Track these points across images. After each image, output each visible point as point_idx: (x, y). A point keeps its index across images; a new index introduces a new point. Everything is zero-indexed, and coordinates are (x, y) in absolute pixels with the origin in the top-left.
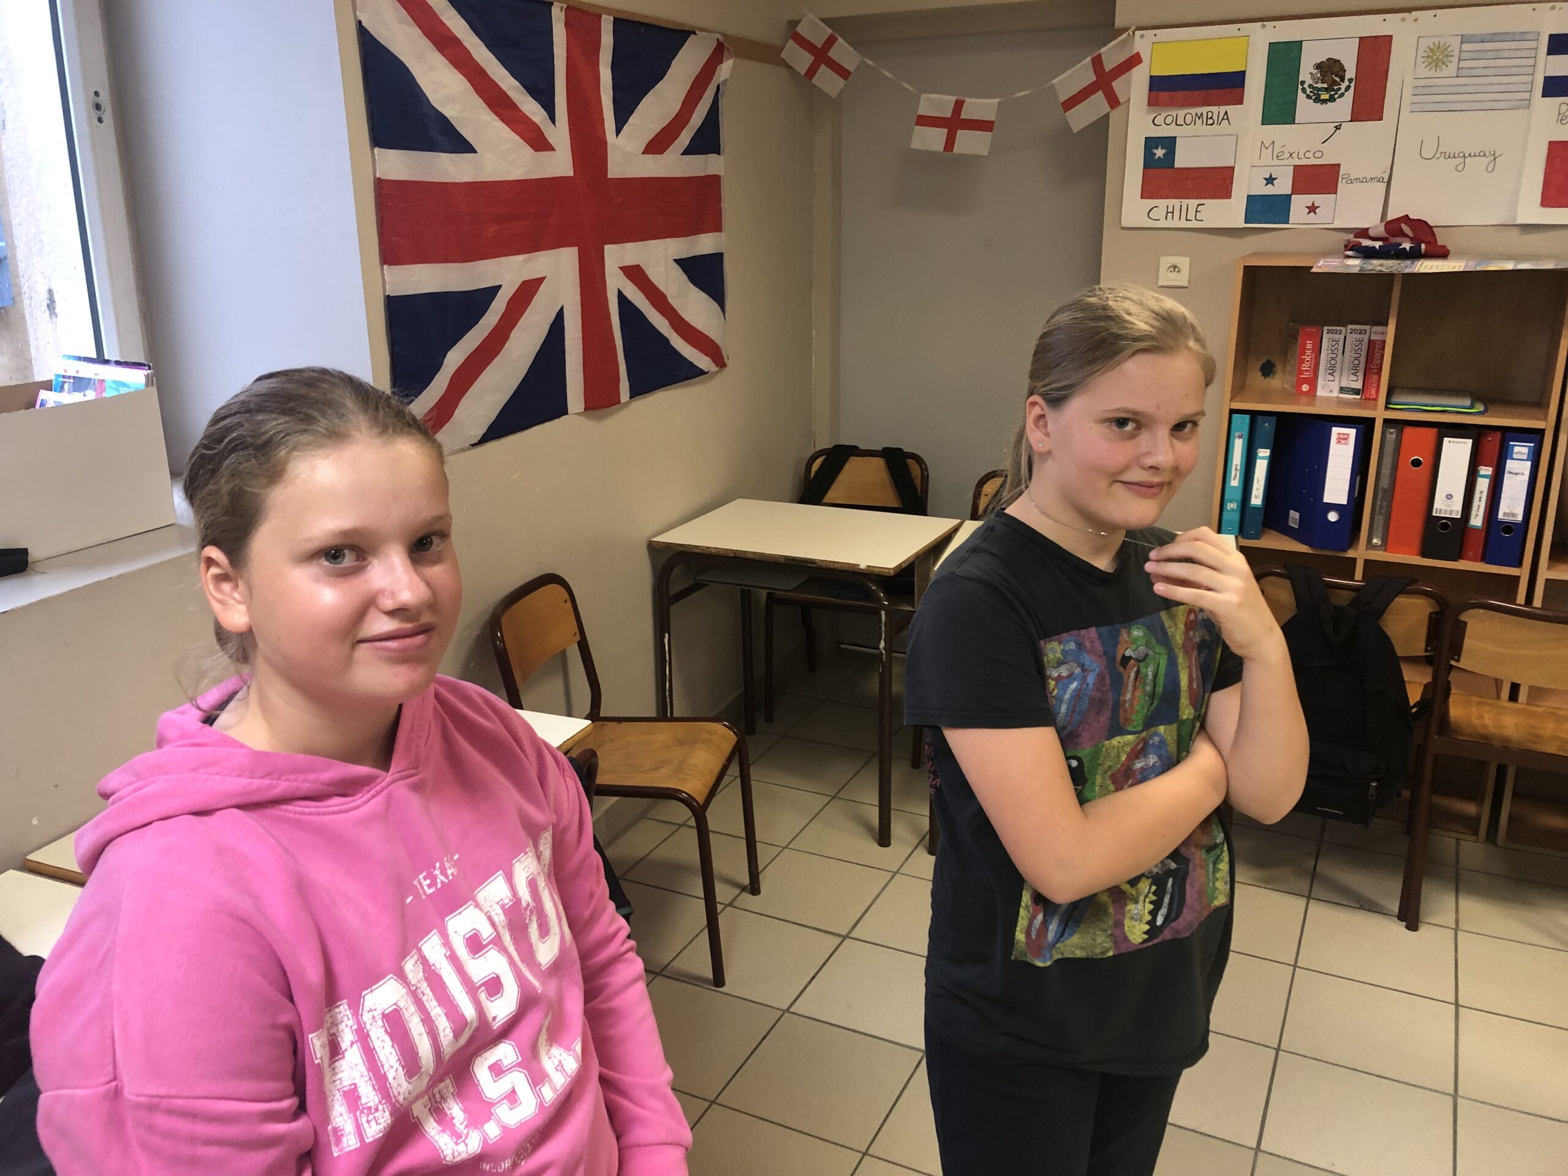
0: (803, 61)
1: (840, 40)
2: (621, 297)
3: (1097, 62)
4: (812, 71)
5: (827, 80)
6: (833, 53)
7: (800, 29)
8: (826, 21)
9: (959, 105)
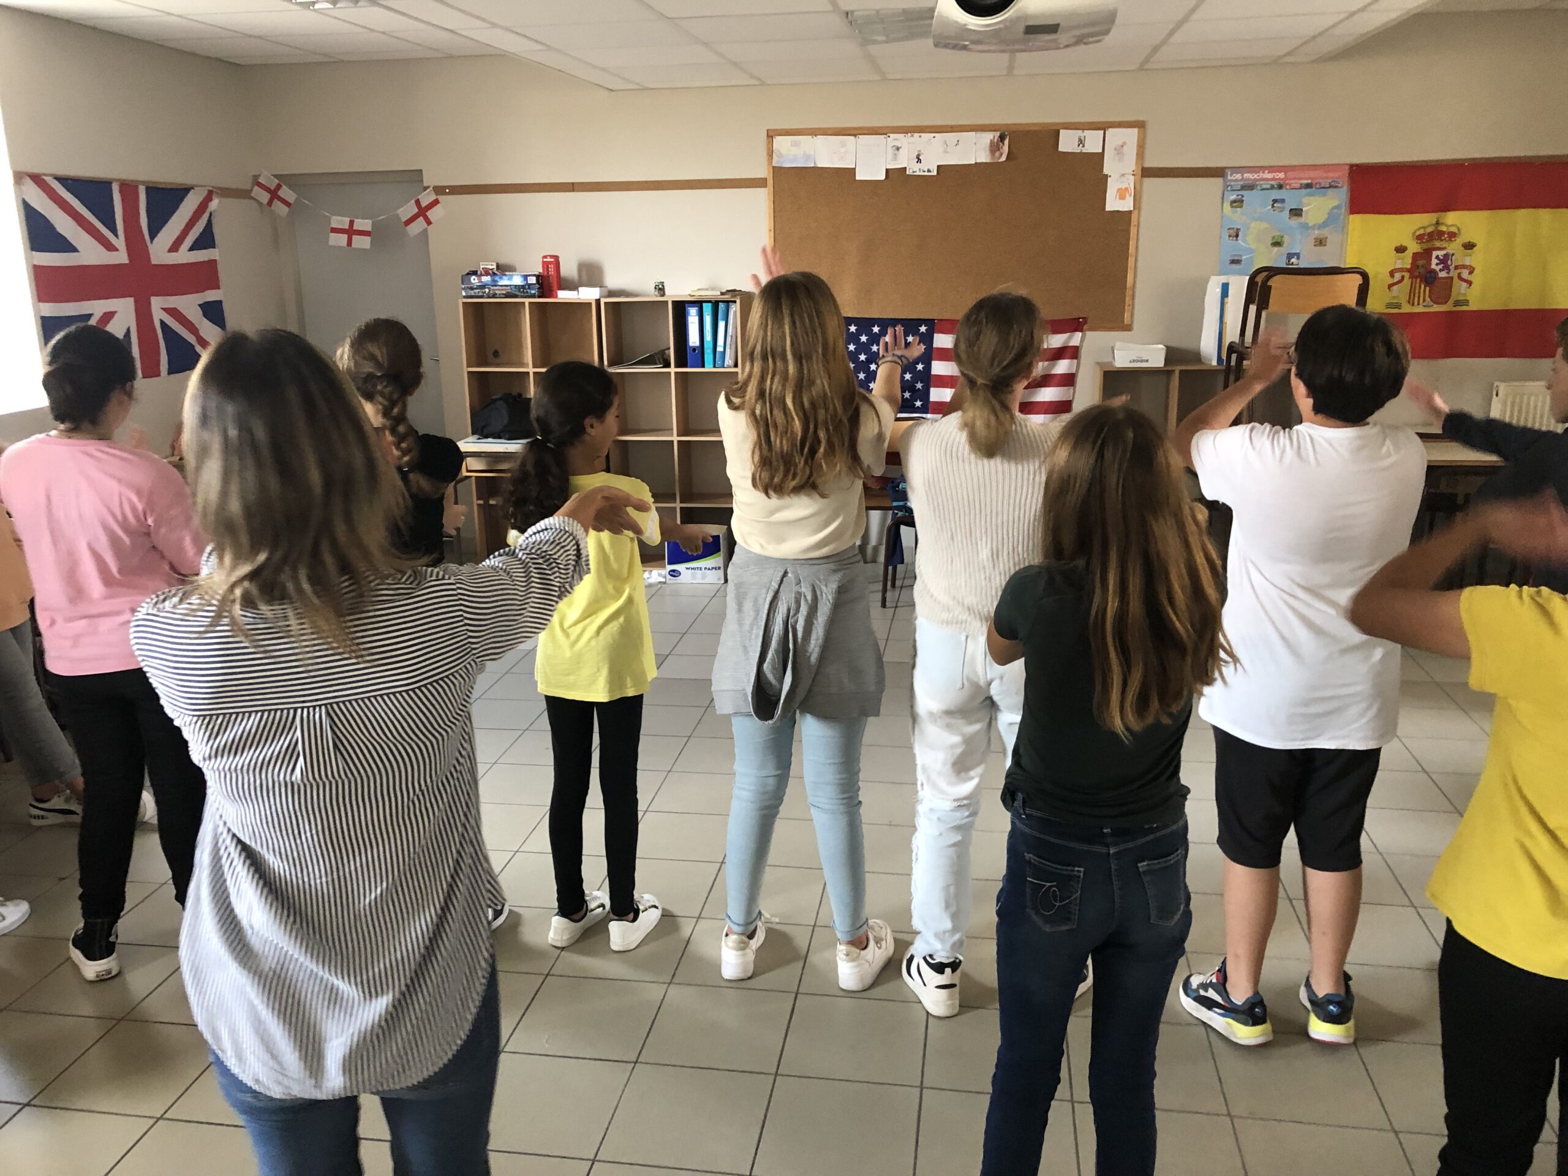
0: (265, 197)
1: (284, 187)
2: (162, 322)
3: (418, 202)
4: (270, 203)
5: (280, 208)
6: (281, 193)
7: (261, 180)
8: (275, 176)
9: (352, 223)
